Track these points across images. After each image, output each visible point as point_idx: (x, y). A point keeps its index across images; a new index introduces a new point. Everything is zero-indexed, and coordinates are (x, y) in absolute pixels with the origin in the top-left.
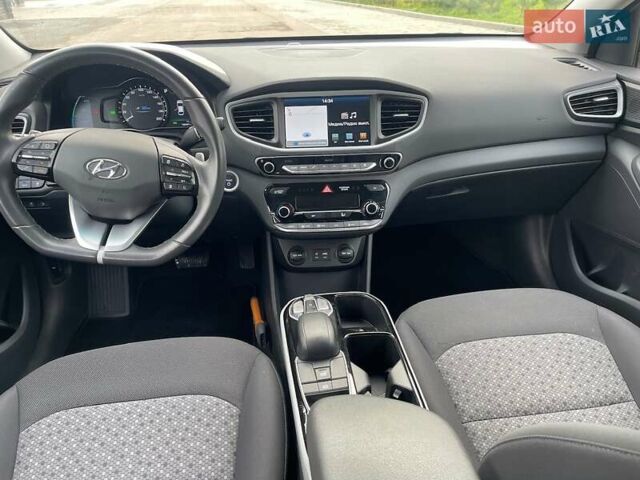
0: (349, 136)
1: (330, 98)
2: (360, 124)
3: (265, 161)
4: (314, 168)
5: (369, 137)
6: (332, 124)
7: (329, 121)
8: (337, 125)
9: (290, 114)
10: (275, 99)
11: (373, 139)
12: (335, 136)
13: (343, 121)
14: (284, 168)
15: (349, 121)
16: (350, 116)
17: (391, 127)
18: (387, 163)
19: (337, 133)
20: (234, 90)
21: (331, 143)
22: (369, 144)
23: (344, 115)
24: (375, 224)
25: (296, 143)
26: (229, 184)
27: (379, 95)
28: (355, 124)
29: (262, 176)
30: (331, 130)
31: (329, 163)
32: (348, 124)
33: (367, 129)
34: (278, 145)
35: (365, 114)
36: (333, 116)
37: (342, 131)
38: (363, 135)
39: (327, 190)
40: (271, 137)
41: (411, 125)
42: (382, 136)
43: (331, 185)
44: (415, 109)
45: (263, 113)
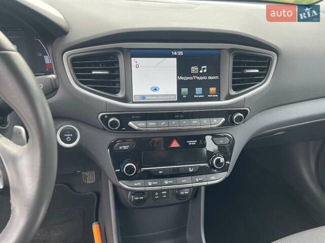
0: (199, 90)
1: (180, 50)
2: (210, 78)
3: (110, 116)
4: (163, 124)
5: (218, 92)
6: (182, 78)
7: (179, 74)
8: (188, 78)
9: (137, 66)
10: (121, 49)
11: (223, 94)
12: (185, 90)
13: (192, 75)
14: (131, 123)
15: (199, 75)
16: (200, 69)
17: (242, 82)
19: (186, 87)
21: (180, 98)
22: (219, 99)
23: (194, 69)
25: (144, 97)
26: (68, 139)
27: (231, 50)
28: (204, 78)
29: (105, 130)
30: (180, 84)
31: (179, 118)
32: (198, 78)
33: (217, 84)
34: (125, 100)
35: (215, 68)
36: (183, 69)
37: (192, 85)
38: (213, 90)
39: (175, 144)
40: (116, 91)
41: (260, 80)
42: (233, 93)
43: (179, 139)
44: (264, 64)
45: (107, 64)
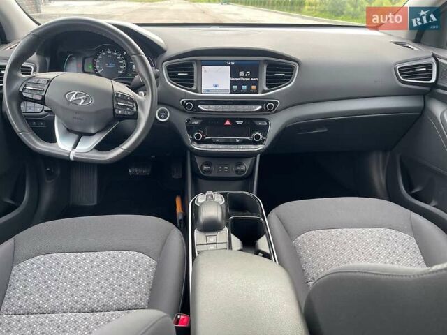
0: (244, 87)
1: (231, 61)
2: (252, 79)
3: (187, 101)
4: (219, 108)
5: (257, 89)
6: (233, 79)
7: (231, 77)
8: (236, 79)
9: (205, 71)
10: (196, 61)
11: (260, 90)
12: (235, 87)
13: (240, 77)
14: (200, 106)
15: (244, 77)
16: (245, 74)
17: (273, 82)
18: (269, 107)
19: (236, 85)
20: (169, 54)
21: (232, 92)
22: (257, 93)
23: (242, 74)
24: (260, 147)
25: (208, 91)
26: (163, 116)
27: (265, 61)
28: (248, 79)
29: (185, 112)
30: (232, 83)
31: (230, 105)
32: (244, 79)
33: (256, 83)
34: (196, 91)
35: (255, 73)
36: (234, 73)
37: (240, 84)
38: (254, 87)
39: (228, 123)
40: (192, 86)
41: (287, 81)
42: (266, 88)
43: (231, 120)
44: (289, 71)
45: (187, 69)
